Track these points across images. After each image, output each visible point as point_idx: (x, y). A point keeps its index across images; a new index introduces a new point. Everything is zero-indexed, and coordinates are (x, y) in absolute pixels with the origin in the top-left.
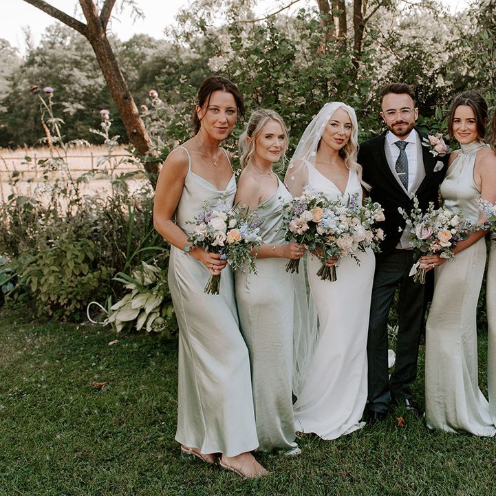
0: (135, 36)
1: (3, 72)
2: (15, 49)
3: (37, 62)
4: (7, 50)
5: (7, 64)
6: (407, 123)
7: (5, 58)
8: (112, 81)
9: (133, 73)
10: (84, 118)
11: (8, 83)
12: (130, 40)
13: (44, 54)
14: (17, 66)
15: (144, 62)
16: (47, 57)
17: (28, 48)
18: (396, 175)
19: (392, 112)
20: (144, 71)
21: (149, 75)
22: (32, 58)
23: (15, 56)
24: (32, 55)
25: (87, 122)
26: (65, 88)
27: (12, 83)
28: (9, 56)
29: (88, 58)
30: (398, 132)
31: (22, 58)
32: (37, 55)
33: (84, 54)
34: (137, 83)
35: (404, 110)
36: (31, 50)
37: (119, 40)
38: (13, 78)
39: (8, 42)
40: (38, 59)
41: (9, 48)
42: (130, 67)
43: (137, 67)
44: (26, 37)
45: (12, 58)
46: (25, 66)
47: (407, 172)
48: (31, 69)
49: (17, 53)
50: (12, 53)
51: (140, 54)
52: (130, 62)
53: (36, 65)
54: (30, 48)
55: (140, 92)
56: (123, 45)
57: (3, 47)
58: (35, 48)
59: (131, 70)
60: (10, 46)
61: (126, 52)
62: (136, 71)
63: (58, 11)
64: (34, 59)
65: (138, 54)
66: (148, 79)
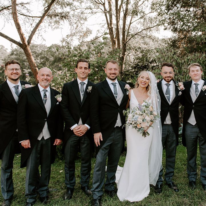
0: (53, 45)
1: (1, 57)
2: (7, 49)
3: (14, 54)
4: (3, 49)
5: (3, 54)
6: (171, 77)
7: (2, 52)
8: (31, 64)
9: (51, 58)
10: (32, 75)
11: (3, 61)
12: (51, 46)
13: (17, 51)
14: (7, 55)
15: (55, 54)
16: (18, 52)
17: (11, 49)
18: (166, 96)
19: (166, 73)
20: (55, 57)
21: (57, 59)
22: (12, 52)
23: (6, 52)
24: (13, 51)
25: (32, 77)
26: (25, 64)
27: (5, 61)
28: (4, 51)
29: (34, 53)
30: (167, 80)
31: (9, 52)
32: (15, 51)
33: (33, 51)
34: (53, 62)
35: (170, 73)
36: (13, 49)
37: (46, 46)
38: (5, 60)
39: (4, 46)
40: (15, 53)
41: (4, 49)
42: (50, 56)
43: (53, 56)
44: (11, 44)
45: (5, 52)
46: (10, 55)
47: (170, 95)
48: (12, 56)
49: (7, 50)
50: (5, 51)
51: (54, 51)
52: (50, 54)
53: (14, 55)
54: (12, 48)
55: (53, 65)
56: (48, 48)
57: (2, 48)
58: (14, 48)
59: (50, 57)
60: (4, 48)
61: (49, 50)
62: (52, 58)
63: (12, 39)
64: (13, 53)
65: (53, 51)
66: (57, 61)
